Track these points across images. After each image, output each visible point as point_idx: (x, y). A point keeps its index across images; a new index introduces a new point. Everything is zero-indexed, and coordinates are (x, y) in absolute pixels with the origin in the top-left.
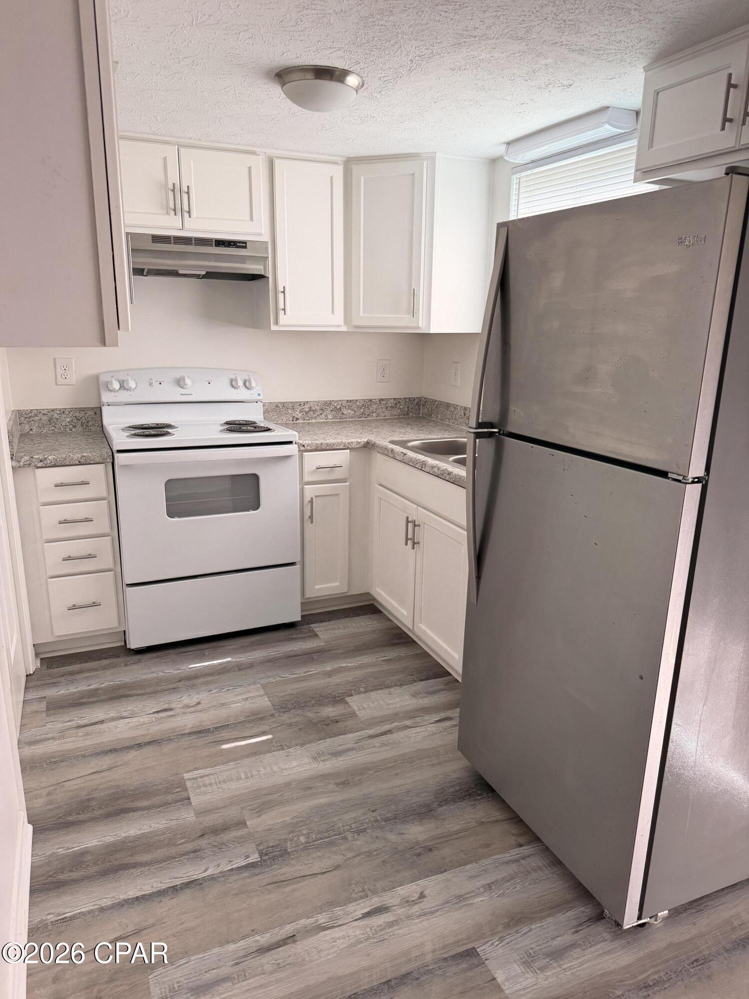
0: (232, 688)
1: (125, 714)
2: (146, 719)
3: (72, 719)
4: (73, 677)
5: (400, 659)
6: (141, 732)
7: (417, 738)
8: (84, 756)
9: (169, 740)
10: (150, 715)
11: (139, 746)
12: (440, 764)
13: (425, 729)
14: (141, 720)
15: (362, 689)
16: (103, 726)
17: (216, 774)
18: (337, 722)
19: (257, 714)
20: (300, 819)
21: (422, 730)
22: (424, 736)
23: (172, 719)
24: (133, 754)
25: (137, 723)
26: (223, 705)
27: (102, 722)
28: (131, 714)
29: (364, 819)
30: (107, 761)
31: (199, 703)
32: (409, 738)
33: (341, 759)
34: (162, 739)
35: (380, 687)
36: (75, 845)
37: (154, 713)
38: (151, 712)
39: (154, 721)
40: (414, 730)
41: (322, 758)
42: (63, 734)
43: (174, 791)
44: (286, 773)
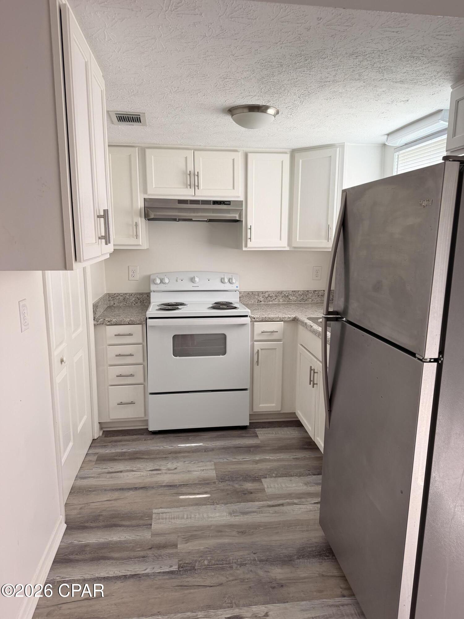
0: (197, 462)
1: (134, 469)
2: (145, 474)
3: (107, 467)
4: (116, 444)
5: (305, 459)
6: (139, 481)
7: (298, 511)
8: (106, 490)
9: (153, 488)
10: (147, 472)
11: (136, 489)
12: (307, 531)
13: (305, 507)
14: (142, 474)
15: (274, 475)
16: (121, 474)
17: (171, 513)
18: (251, 493)
19: (206, 480)
20: (209, 550)
21: (304, 507)
22: (303, 511)
23: (159, 476)
24: (131, 492)
25: (139, 475)
26: (189, 471)
27: (121, 472)
28: (138, 469)
29: (247, 558)
30: (116, 495)
31: (176, 469)
32: (293, 511)
33: (246, 517)
34: (149, 487)
35: (285, 475)
36: (83, 540)
37: (150, 470)
38: (149, 470)
39: (149, 475)
40: (298, 506)
41: (234, 514)
42: (99, 475)
43: (145, 519)
44: (210, 519)
